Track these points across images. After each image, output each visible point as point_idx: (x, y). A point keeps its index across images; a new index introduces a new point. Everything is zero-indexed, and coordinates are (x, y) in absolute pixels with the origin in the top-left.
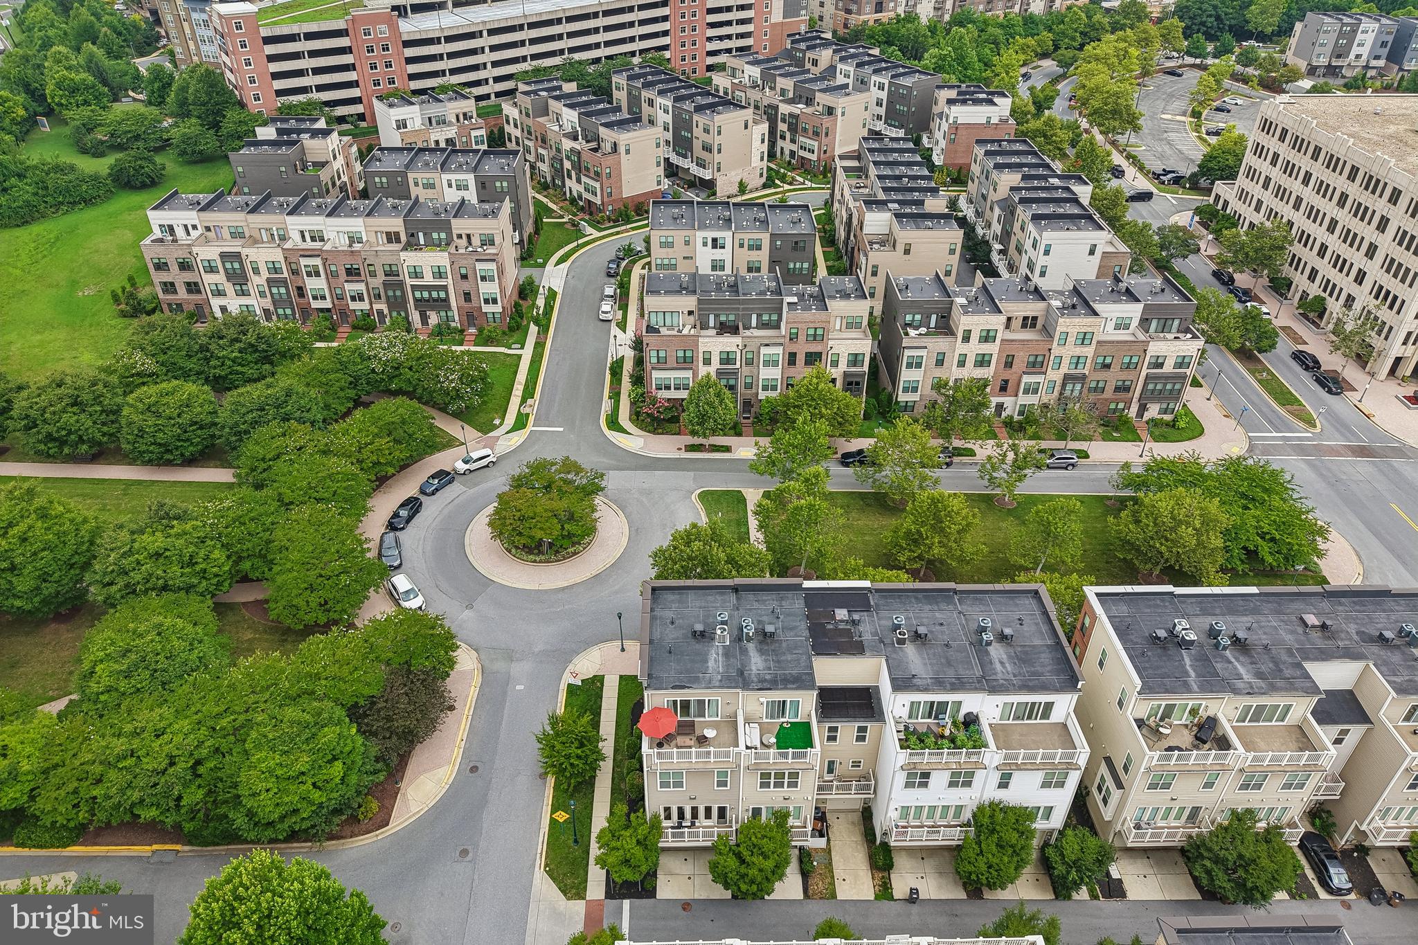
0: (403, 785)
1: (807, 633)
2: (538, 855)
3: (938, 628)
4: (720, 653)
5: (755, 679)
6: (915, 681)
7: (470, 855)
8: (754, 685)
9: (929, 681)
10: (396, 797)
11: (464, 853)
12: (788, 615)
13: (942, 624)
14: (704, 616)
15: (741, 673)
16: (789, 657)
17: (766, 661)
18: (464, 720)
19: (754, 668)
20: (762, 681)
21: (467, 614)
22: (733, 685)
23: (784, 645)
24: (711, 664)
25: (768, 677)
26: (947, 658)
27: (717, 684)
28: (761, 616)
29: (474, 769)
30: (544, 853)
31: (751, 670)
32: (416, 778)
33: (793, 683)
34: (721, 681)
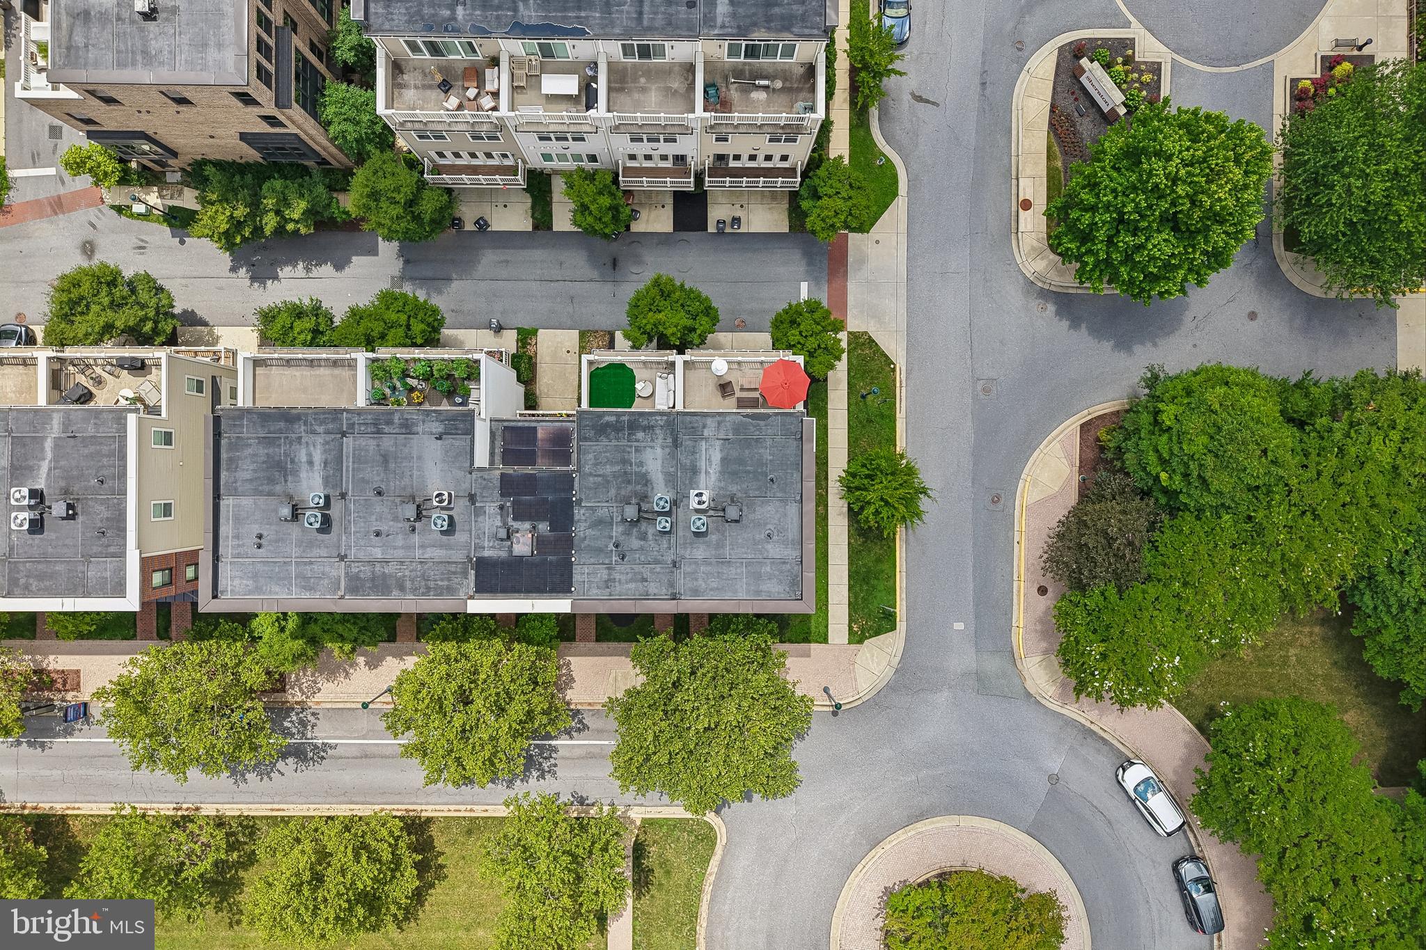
0: (1076, 478)
1: (578, 513)
2: (904, 384)
3: (383, 528)
4: (703, 475)
5: (658, 431)
6: (437, 428)
7: (979, 388)
8: (661, 421)
9: (420, 429)
10: (1081, 462)
11: (986, 390)
12: (600, 550)
13: (378, 534)
14: (723, 546)
15: (676, 444)
16: (609, 469)
17: (641, 464)
18: (1022, 572)
19: (659, 450)
20: (649, 428)
21: (1055, 764)
22: (688, 418)
23: (613, 492)
24: (716, 456)
25: (640, 435)
26: (386, 469)
27: (709, 421)
28: (642, 549)
29: (996, 500)
30: (898, 385)
31: (663, 448)
32: (1063, 489)
33: (608, 424)
34: (704, 427)
